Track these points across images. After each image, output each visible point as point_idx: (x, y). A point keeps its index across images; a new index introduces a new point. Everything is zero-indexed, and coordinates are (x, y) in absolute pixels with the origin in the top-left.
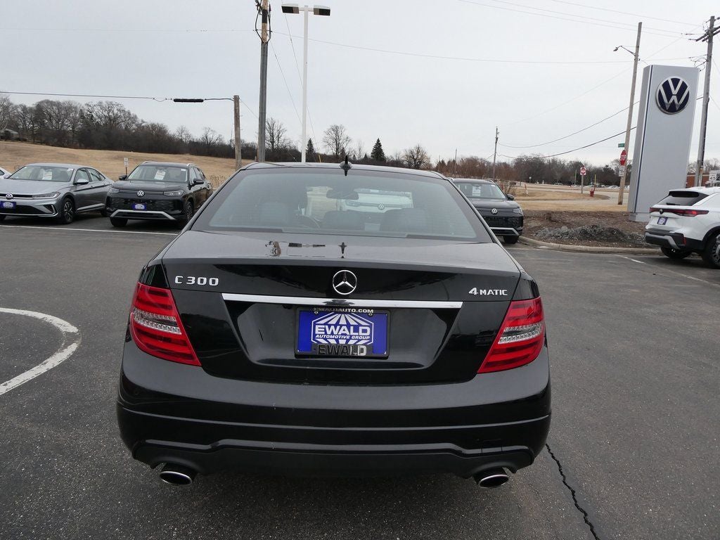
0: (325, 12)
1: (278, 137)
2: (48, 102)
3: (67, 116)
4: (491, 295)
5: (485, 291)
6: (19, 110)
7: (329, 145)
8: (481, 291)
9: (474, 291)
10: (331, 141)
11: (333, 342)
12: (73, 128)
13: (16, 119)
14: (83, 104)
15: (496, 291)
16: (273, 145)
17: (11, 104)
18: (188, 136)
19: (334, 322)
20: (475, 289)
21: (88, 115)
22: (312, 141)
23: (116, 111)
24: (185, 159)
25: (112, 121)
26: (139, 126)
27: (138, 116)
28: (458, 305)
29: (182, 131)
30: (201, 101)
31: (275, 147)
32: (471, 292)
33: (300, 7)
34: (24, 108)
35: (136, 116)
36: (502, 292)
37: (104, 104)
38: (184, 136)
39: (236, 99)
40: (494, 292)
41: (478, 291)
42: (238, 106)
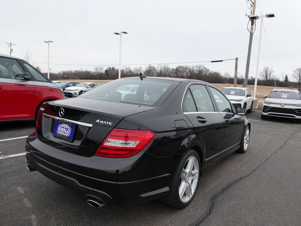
0: (272, 16)
1: (270, 75)
2: (180, 66)
3: (185, 71)
4: (105, 124)
5: (103, 122)
6: (171, 70)
7: (295, 77)
8: (101, 121)
9: (98, 121)
10: (296, 76)
11: (61, 133)
12: (187, 75)
13: (170, 73)
14: (191, 66)
15: (107, 122)
16: (267, 78)
17: (169, 68)
18: (229, 76)
19: (63, 127)
20: (99, 120)
21: (192, 70)
22: (287, 76)
23: (202, 68)
24: (225, 85)
25: (200, 72)
26: (210, 73)
27: (209, 70)
28: (91, 125)
29: (227, 74)
30: (222, 61)
31: (267, 79)
32: (97, 121)
33: (259, 16)
34: (173, 69)
35: (209, 69)
36: (110, 123)
37: (198, 66)
38: (227, 76)
39: (237, 59)
40: (106, 123)
41: (100, 121)
42: (237, 62)
